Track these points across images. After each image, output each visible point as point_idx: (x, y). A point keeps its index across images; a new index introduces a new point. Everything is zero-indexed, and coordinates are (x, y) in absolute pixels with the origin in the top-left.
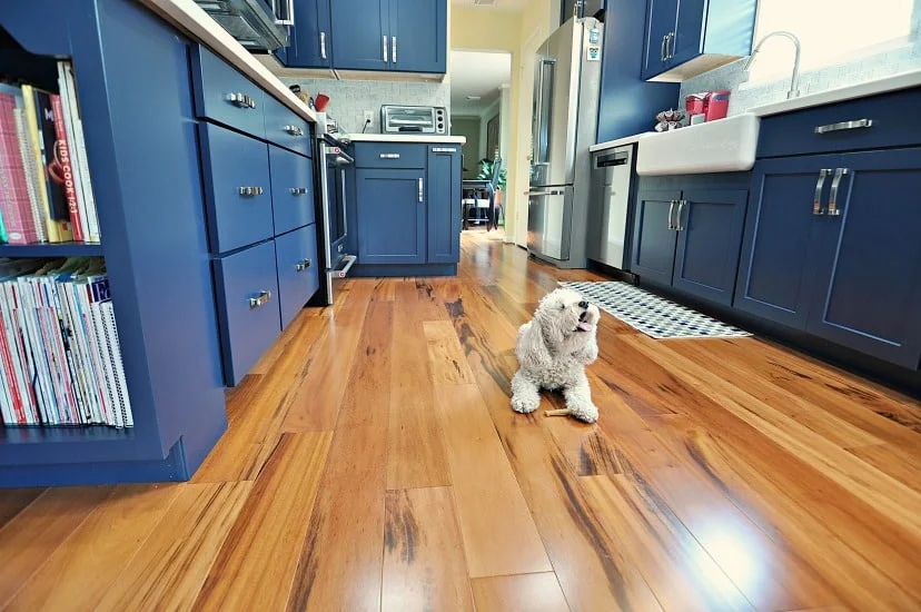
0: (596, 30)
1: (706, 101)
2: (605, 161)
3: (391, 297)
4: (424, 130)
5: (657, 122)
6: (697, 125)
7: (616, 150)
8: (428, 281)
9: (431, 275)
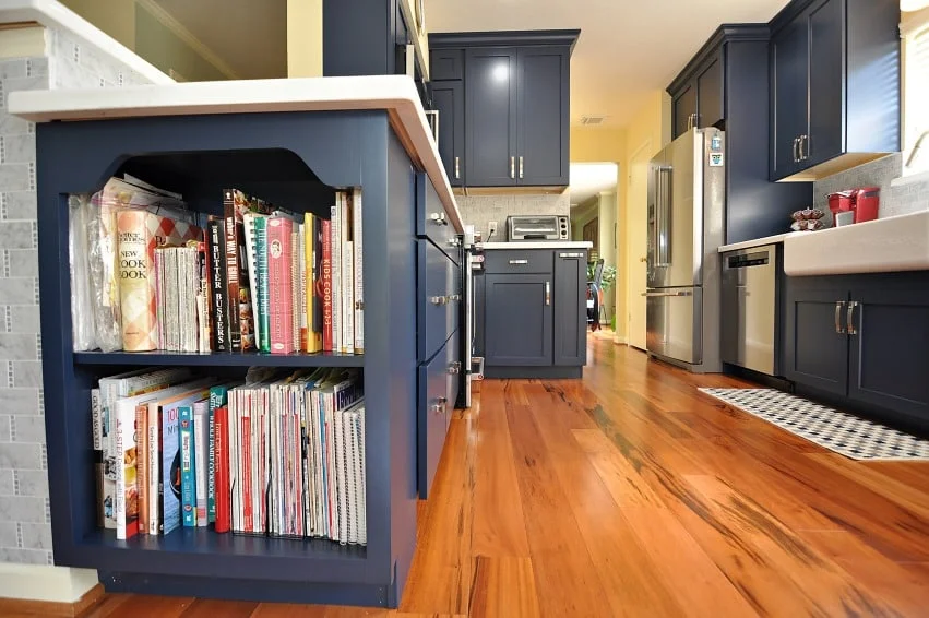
0: (718, 138)
1: (853, 199)
2: (738, 261)
3: (524, 400)
4: (548, 237)
5: (794, 221)
6: (844, 227)
7: (748, 252)
8: (555, 384)
9: (557, 378)
